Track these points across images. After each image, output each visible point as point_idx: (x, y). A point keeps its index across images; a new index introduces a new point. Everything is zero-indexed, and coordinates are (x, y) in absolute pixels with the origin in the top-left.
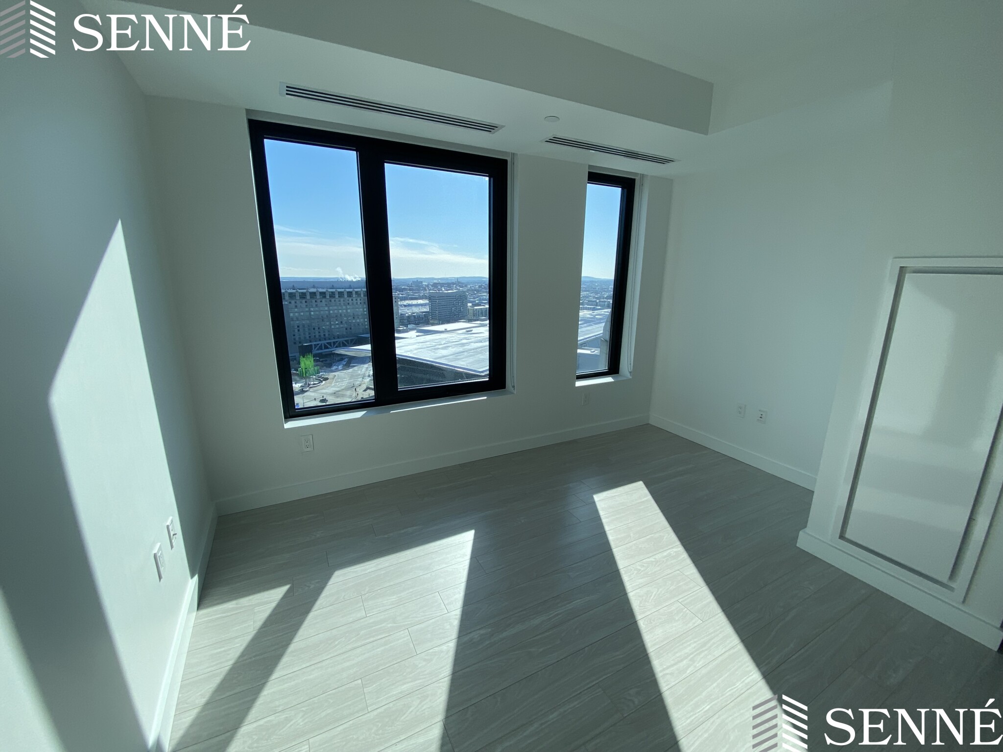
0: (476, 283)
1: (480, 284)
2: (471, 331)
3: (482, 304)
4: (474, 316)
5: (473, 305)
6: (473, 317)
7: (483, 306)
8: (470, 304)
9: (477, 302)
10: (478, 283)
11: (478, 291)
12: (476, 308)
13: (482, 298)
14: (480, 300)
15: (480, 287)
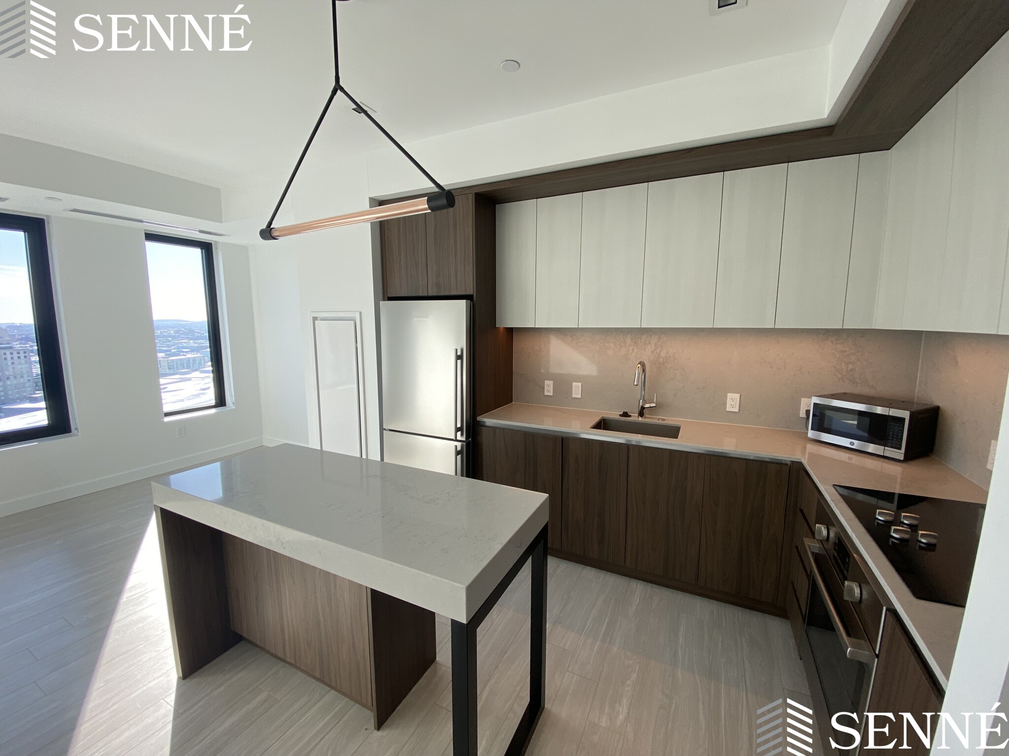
0: (171, 327)
1: (175, 329)
2: (166, 388)
3: (182, 354)
4: (169, 369)
5: (166, 355)
6: (168, 371)
7: (183, 355)
8: (160, 355)
9: (173, 351)
10: (173, 328)
11: (174, 338)
12: (171, 358)
13: (181, 345)
14: (178, 348)
15: (176, 332)
